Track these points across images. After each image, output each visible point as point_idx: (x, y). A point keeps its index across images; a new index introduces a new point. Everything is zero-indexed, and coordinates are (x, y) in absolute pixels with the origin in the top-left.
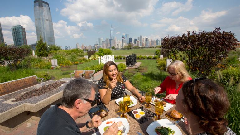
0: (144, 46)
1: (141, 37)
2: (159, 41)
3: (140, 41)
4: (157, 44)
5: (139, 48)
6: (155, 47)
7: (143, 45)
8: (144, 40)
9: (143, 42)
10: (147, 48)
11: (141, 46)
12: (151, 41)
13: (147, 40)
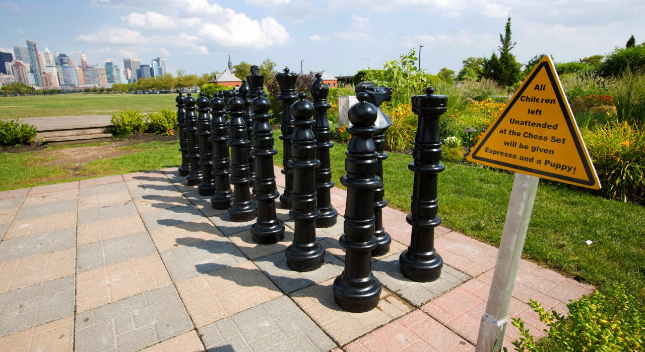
0: (56, 84)
1: (32, 47)
2: (118, 70)
3: (27, 66)
4: (111, 79)
5: (32, 91)
6: (109, 90)
7: (47, 80)
8: (48, 61)
9: (47, 70)
10: (68, 92)
11: (38, 85)
12: (85, 67)
13: (61, 60)
